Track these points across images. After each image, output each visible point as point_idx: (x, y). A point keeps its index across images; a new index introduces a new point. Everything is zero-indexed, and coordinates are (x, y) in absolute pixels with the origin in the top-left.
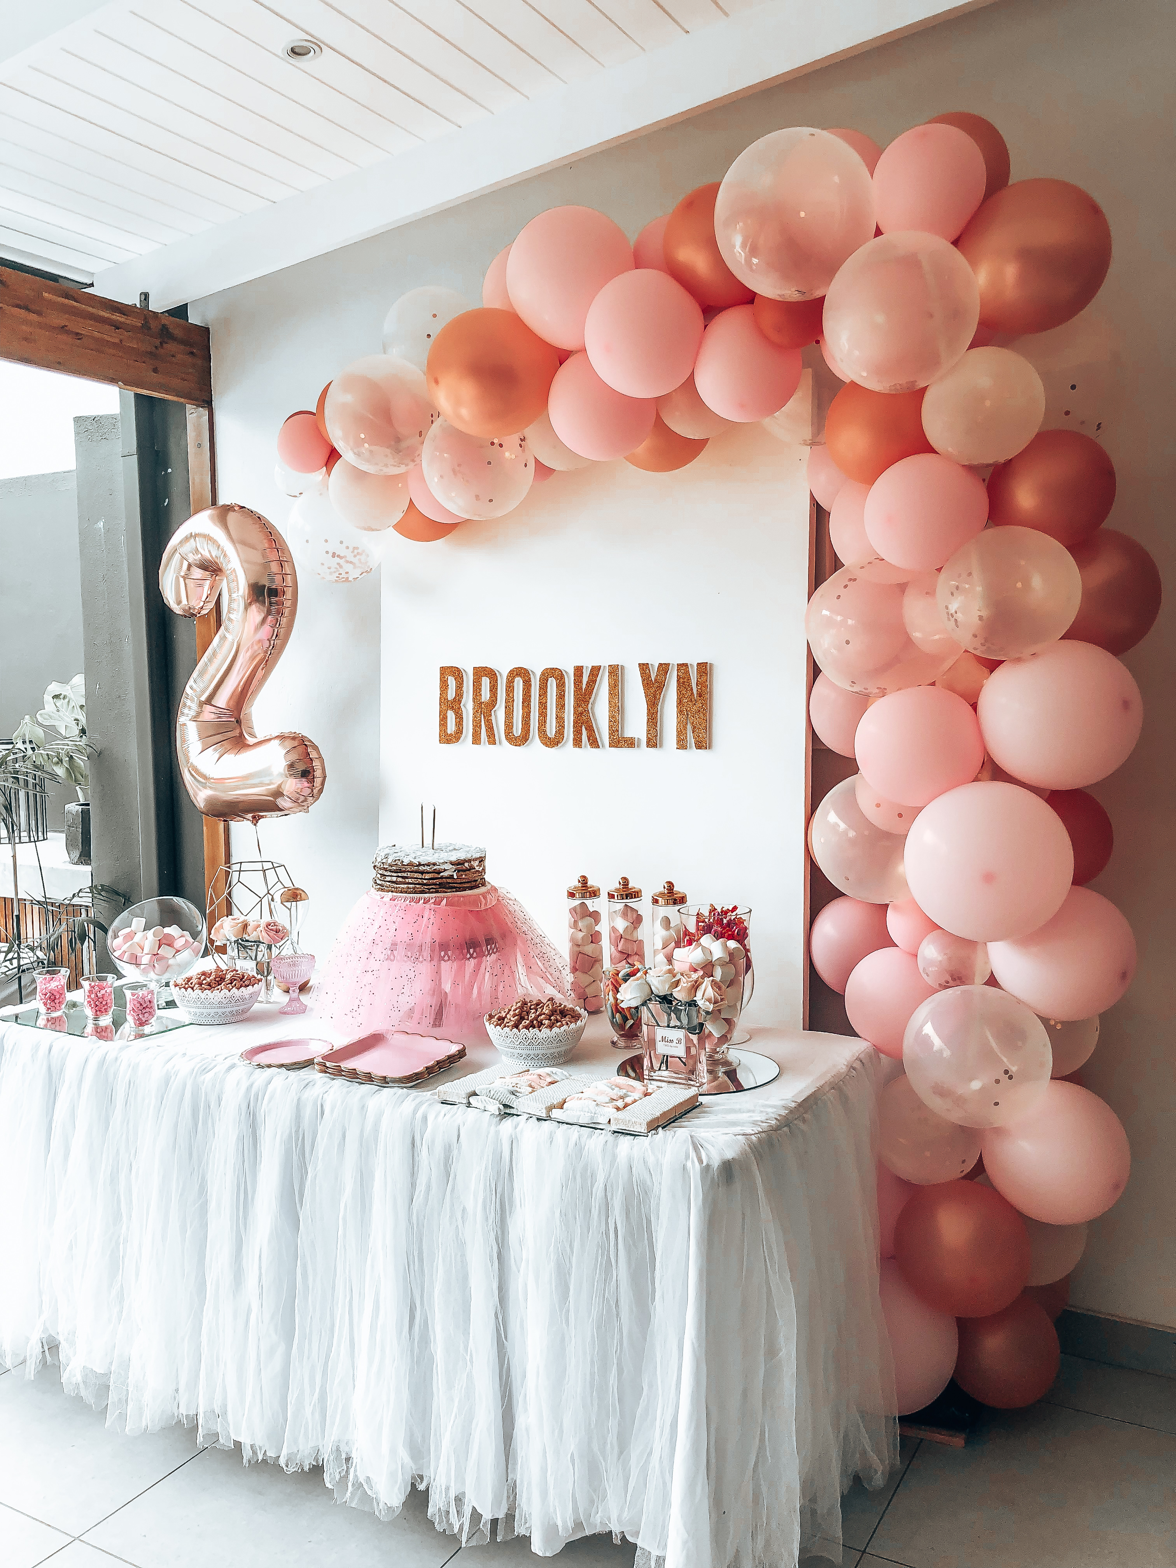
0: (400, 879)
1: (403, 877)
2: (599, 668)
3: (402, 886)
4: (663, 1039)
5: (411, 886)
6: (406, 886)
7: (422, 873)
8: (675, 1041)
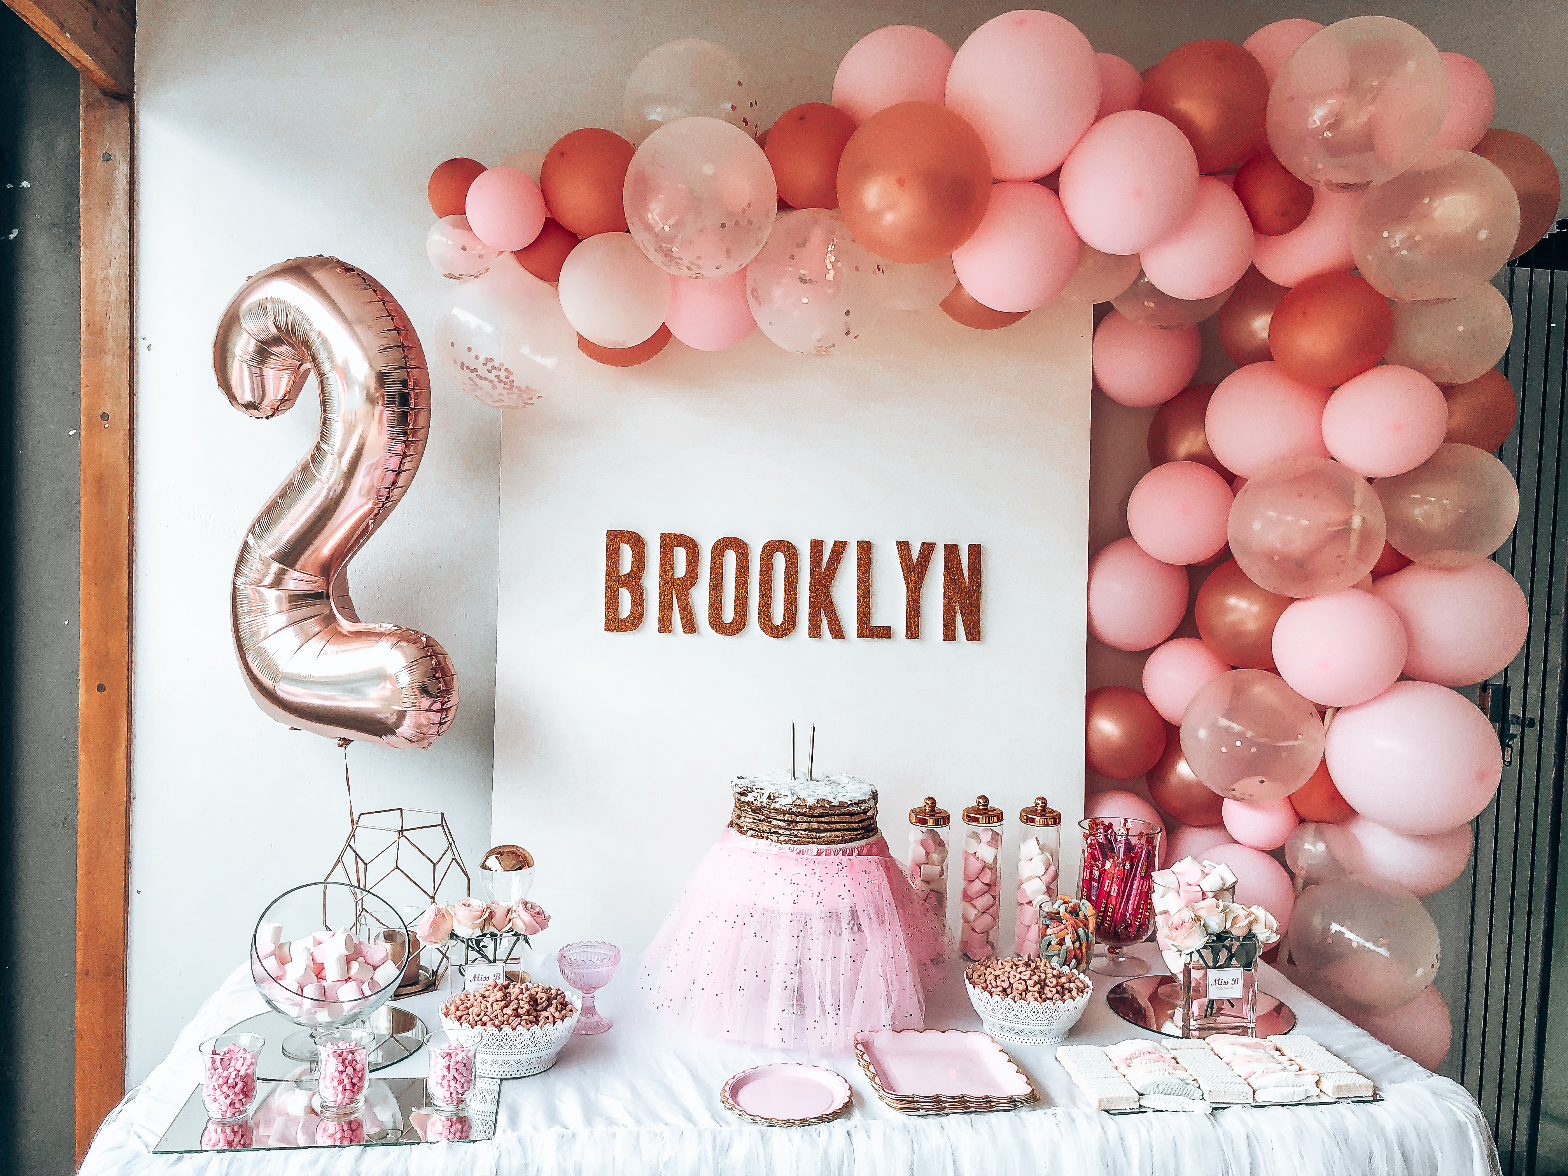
0: (822, 826)
1: (827, 823)
2: (844, 544)
3: (828, 834)
4: (1217, 982)
5: (839, 834)
6: (833, 834)
7: (851, 814)
8: (1231, 982)
